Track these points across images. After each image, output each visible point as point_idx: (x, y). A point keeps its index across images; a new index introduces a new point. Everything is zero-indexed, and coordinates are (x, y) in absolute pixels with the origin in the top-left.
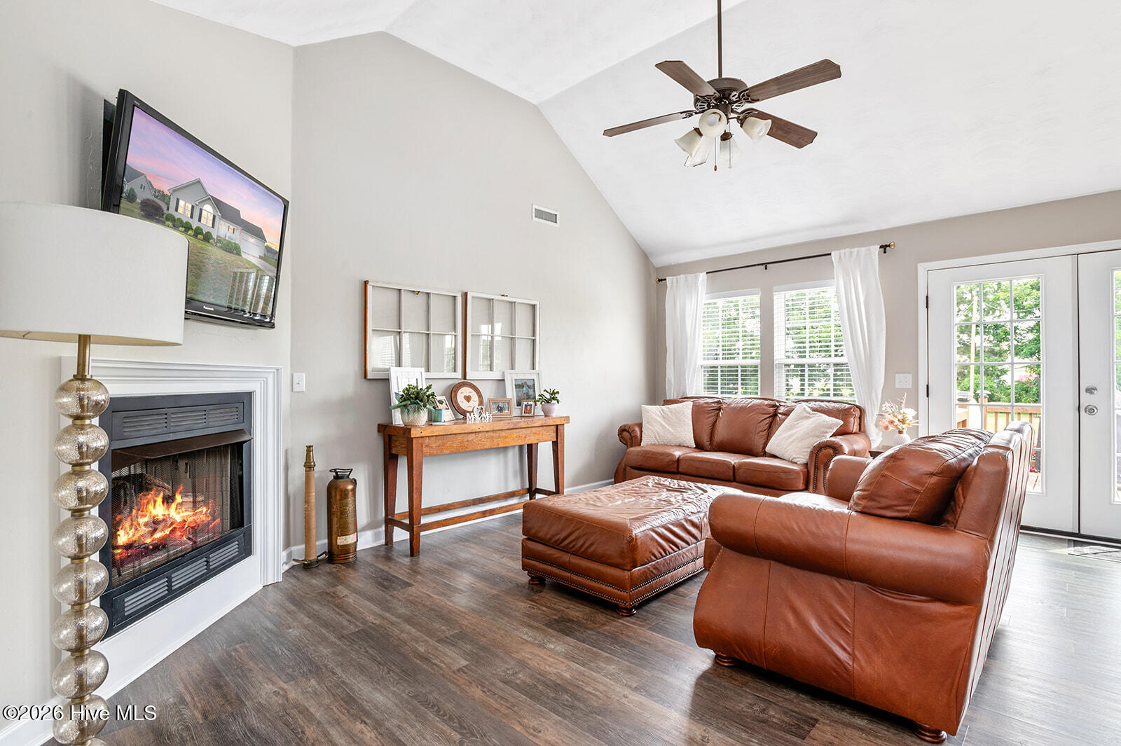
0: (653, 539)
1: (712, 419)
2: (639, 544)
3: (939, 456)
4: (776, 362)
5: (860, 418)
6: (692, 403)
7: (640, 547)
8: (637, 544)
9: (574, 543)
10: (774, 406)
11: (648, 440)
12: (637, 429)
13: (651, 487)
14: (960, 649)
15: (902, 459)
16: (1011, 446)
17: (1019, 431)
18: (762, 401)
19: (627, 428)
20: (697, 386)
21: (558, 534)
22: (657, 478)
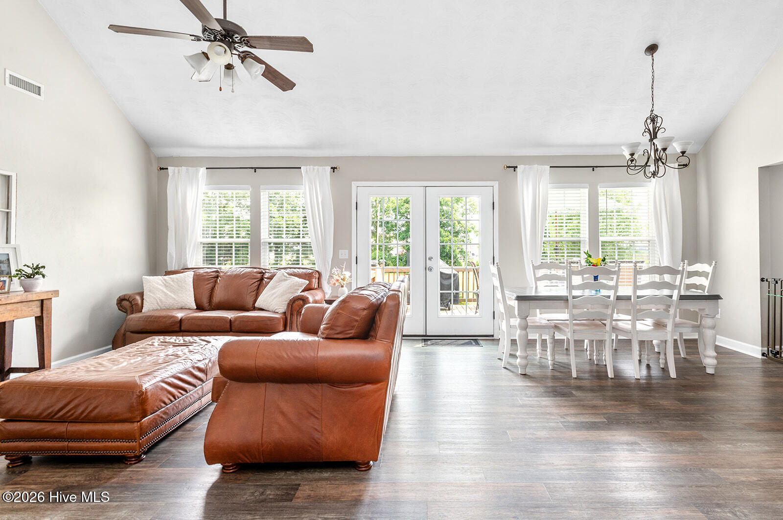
0: (163, 389)
1: (210, 286)
2: (149, 396)
3: (368, 298)
4: (262, 241)
5: (319, 279)
6: (193, 273)
7: (150, 398)
8: (148, 396)
9: (72, 412)
10: (261, 273)
11: (149, 306)
12: (138, 298)
13: (157, 346)
14: (379, 408)
15: (349, 302)
16: (400, 290)
17: (403, 281)
18: (252, 269)
19: (126, 298)
20: (196, 259)
21: (52, 407)
22: (162, 337)
